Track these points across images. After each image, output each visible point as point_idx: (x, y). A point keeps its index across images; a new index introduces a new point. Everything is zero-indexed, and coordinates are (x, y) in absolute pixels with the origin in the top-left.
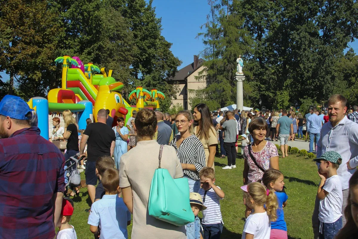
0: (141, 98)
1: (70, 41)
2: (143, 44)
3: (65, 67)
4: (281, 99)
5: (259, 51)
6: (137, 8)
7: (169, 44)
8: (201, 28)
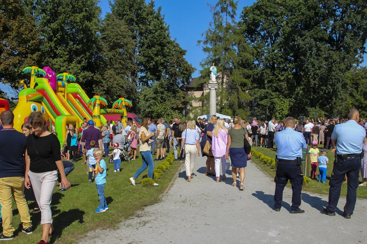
0: (97, 106)
1: (59, 51)
2: (150, 52)
3: (33, 77)
4: (280, 107)
5: (269, 58)
6: (143, 16)
7: (183, 51)
8: (202, 35)
